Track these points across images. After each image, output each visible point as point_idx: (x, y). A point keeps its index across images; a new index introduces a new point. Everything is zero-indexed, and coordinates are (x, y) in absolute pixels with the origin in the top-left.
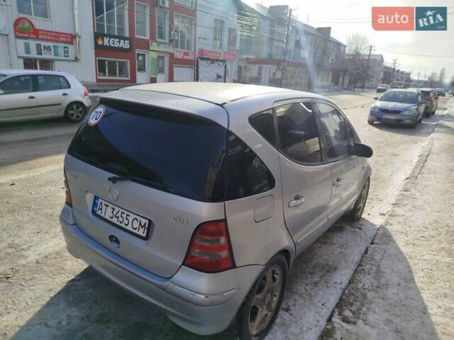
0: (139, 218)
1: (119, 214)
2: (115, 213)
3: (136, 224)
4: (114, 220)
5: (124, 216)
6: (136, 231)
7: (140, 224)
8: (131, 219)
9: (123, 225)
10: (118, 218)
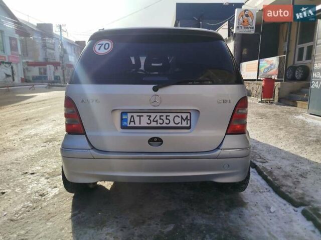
0: (179, 115)
1: (158, 118)
2: (152, 119)
3: (178, 120)
4: (154, 124)
5: (164, 118)
6: (179, 125)
7: (182, 118)
8: (171, 118)
9: (164, 125)
10: (157, 121)
